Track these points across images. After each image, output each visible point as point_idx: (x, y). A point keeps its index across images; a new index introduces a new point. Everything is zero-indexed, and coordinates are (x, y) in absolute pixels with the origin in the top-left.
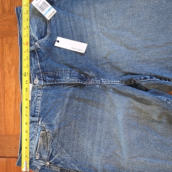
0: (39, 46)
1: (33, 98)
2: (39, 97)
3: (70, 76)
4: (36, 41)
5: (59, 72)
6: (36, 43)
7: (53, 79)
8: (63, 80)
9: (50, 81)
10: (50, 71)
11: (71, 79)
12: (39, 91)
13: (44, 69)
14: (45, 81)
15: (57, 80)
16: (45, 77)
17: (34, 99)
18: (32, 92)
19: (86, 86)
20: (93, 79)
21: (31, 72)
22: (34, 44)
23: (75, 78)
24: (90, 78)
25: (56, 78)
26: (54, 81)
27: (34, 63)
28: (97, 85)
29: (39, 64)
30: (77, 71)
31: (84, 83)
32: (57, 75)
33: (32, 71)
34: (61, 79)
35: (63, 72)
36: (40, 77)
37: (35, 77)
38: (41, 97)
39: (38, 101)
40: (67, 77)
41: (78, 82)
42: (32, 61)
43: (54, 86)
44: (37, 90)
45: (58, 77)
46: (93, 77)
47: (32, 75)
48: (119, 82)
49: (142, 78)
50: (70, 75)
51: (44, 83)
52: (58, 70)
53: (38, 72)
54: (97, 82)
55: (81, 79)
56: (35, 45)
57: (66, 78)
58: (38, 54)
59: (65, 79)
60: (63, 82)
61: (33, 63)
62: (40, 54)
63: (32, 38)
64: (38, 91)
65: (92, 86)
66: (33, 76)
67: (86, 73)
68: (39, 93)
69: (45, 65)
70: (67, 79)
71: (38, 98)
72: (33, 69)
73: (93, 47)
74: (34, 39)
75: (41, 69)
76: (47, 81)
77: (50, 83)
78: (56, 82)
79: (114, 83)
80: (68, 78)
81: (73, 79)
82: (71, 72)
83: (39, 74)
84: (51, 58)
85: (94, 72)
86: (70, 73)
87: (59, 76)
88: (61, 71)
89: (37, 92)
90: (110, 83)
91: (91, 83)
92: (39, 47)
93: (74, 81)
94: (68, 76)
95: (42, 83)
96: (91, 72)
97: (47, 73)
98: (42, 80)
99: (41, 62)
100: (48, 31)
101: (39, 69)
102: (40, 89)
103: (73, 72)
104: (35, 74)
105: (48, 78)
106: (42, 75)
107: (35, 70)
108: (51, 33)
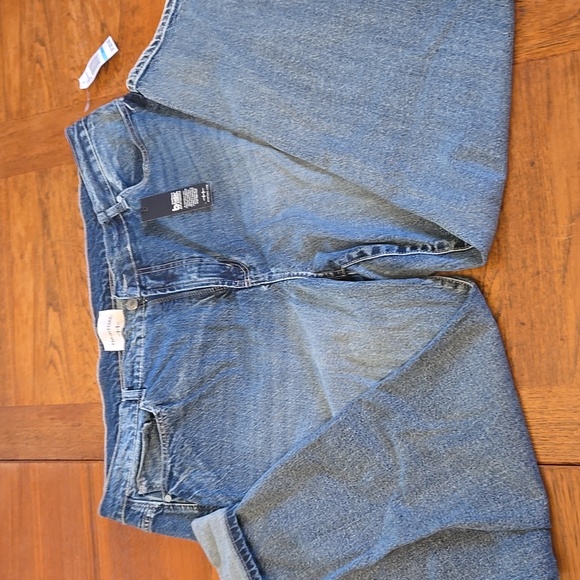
0: (126, 205)
2: (141, 337)
3: (199, 272)
4: (118, 193)
5: (174, 265)
6: (119, 199)
7: (163, 283)
8: (185, 282)
9: (154, 289)
10: (156, 264)
11: (201, 279)
12: (137, 323)
13: (140, 259)
14: (143, 288)
15: (170, 284)
16: (145, 279)
19: (238, 292)
20: (252, 272)
21: (113, 270)
22: (114, 199)
23: (210, 274)
24: (245, 269)
25: (169, 279)
26: (164, 286)
29: (129, 248)
30: (215, 257)
31: (232, 285)
32: (171, 271)
33: (114, 267)
34: (180, 280)
35: (184, 262)
36: (133, 280)
38: (144, 337)
39: (138, 350)
41: (217, 284)
45: (174, 278)
46: (252, 267)
47: (116, 276)
48: (310, 274)
49: (354, 254)
50: (199, 268)
51: (142, 293)
52: (173, 258)
53: (127, 267)
54: (262, 279)
55: (227, 276)
56: (117, 202)
57: (189, 278)
58: (127, 224)
59: (188, 281)
60: (184, 287)
62: (130, 222)
63: (109, 187)
65: (251, 290)
67: (236, 258)
69: (144, 249)
70: (192, 279)
71: (138, 342)
72: (117, 261)
74: (112, 188)
75: (135, 260)
76: (149, 290)
77: (156, 293)
78: (170, 290)
79: (298, 275)
80: (194, 276)
81: (205, 279)
82: (200, 261)
83: (129, 273)
85: (253, 255)
86: (199, 265)
87: (176, 273)
88: (179, 260)
90: (289, 276)
91: (248, 282)
92: (128, 207)
93: (208, 284)
94: (193, 272)
95: (137, 293)
96: (248, 256)
97: (149, 270)
98: (136, 286)
99: (135, 243)
100: (146, 167)
101: (130, 261)
102: (140, 319)
103: (206, 260)
104: (121, 272)
105: (150, 281)
106: (136, 275)
107: (121, 264)
108: (151, 172)
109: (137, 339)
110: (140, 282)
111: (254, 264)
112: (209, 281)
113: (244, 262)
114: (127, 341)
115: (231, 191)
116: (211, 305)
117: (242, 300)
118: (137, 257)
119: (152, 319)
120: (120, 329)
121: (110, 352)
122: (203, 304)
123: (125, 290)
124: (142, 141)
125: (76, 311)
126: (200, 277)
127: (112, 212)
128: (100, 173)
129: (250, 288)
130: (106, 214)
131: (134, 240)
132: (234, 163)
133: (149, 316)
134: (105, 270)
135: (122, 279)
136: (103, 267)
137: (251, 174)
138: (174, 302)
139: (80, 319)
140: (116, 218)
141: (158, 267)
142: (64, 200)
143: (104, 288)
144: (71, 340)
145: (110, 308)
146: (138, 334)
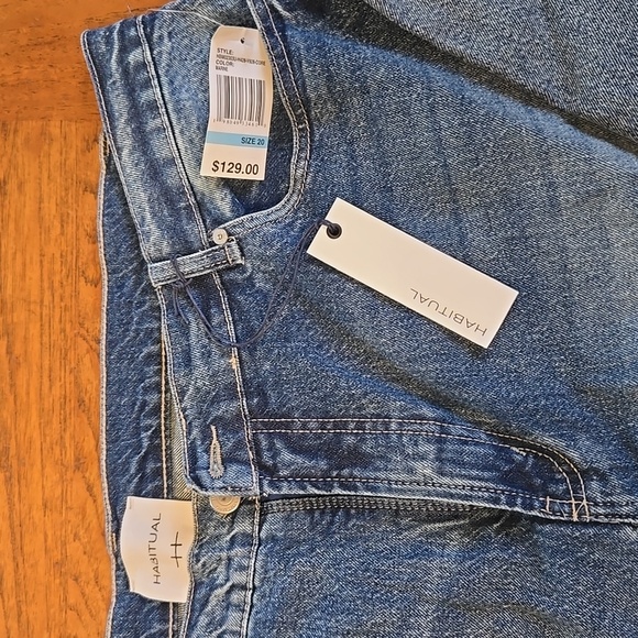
0: (238, 254)
1: (203, 591)
2: (244, 588)
3: (438, 459)
4: (218, 222)
5: (360, 426)
6: (219, 236)
7: (323, 465)
8: (393, 477)
9: (300, 478)
10: (305, 414)
11: (446, 480)
12: (238, 551)
13: (263, 395)
14: (266, 471)
15: (346, 472)
16: (271, 447)
17: (213, 601)
18: (197, 557)
19: (548, 528)
20: (594, 485)
21: (184, 410)
22: (204, 236)
23: (474, 473)
24: (570, 473)
25: (344, 458)
26: (326, 474)
27: (207, 355)
28: (629, 530)
29: (234, 362)
30: (479, 424)
31: (532, 508)
32: (351, 440)
33: (187, 403)
34: (377, 469)
35: (393, 426)
37: (203, 440)
38: (254, 588)
39: (233, 615)
40: (417, 465)
41: (496, 501)
42: (193, 340)
43: (332, 523)
44: (230, 548)
45: (357, 458)
46: (596, 471)
47: (189, 426)
50: (441, 451)
51: (266, 482)
52: (359, 408)
53: (224, 409)
54: (625, 510)
56: (212, 244)
57: (411, 471)
58: (232, 301)
59: (403, 476)
60: (390, 490)
61: (196, 353)
62: (240, 298)
63: (192, 200)
64: (233, 553)
65: (591, 531)
66: (195, 432)
67: (550, 441)
68: (243, 568)
69: (276, 372)
70: (417, 475)
71: (235, 597)
72: (198, 389)
73: (591, 274)
74: (200, 205)
75: (248, 395)
76: (286, 478)
77: (304, 488)
78: (343, 486)
80: (425, 469)
81: (459, 481)
82: (443, 430)
83: (229, 425)
84: (308, 329)
85: (598, 440)
86: (440, 441)
87: (367, 448)
88: (378, 416)
89: (229, 559)
92: (239, 262)
93: (466, 497)
94: (423, 458)
95: (253, 484)
96: (584, 441)
97: (287, 426)
98: (246, 463)
99: (251, 351)
100: (298, 169)
101: (233, 396)
102: (247, 539)
103: (457, 429)
104: (205, 423)
105: (286, 456)
106: (248, 433)
107: (208, 400)
108: (314, 180)
109: (233, 587)
110: (258, 453)
111: (604, 465)
112: (471, 490)
113: (574, 455)
114: (197, 585)
115: (543, 265)
116: (455, 542)
117: (555, 552)
118: (254, 388)
119: (281, 549)
120: (184, 552)
121: (143, 600)
122: (431, 535)
123: (217, 469)
125: (56, 477)
126: (443, 474)
127: (192, 265)
129: (585, 525)
130: (176, 266)
131: (248, 341)
133: (273, 539)
134: (152, 398)
135: (206, 436)
136: (146, 390)
137: (614, 233)
138: (348, 516)
139: (63, 499)
140: (200, 282)
141: (313, 424)
142: (50, 208)
143: (146, 443)
144: (34, 544)
145: (157, 494)
146: (237, 578)
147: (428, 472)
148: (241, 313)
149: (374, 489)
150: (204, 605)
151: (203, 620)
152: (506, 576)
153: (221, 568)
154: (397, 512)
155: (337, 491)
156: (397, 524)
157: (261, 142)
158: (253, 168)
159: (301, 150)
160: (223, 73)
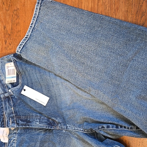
0: (12, 93)
1: (10, 140)
2: (15, 140)
3: (40, 122)
4: (10, 89)
5: (30, 117)
6: (10, 91)
7: (25, 123)
8: (34, 124)
9: (22, 125)
10: (23, 116)
11: (40, 125)
12: (14, 135)
14: (18, 124)
15: (28, 124)
16: (18, 121)
17: (11, 142)
18: (9, 136)
19: (54, 130)
20: (60, 124)
21: (6, 116)
23: (44, 123)
24: (57, 123)
25: (28, 122)
26: (26, 124)
27: (9, 108)
28: (64, 130)
29: (13, 109)
30: (45, 116)
31: (52, 128)
32: (29, 119)
33: (7, 115)
34: (32, 123)
35: (34, 117)
36: (14, 121)
37: (9, 120)
38: (16, 140)
39: (14, 144)
40: (37, 123)
41: (47, 127)
42: (7, 106)
43: (27, 131)
44: (13, 134)
46: (60, 123)
47: (7, 118)
48: (82, 129)
49: (100, 127)
50: (40, 120)
51: (17, 126)
52: (30, 115)
53: (11, 115)
54: (63, 128)
55: (50, 124)
56: (9, 92)
57: (36, 123)
58: (12, 100)
60: (34, 126)
61: (7, 107)
62: (13, 99)
63: (6, 86)
64: (13, 135)
65: (59, 131)
66: (8, 119)
67: (54, 119)
68: (15, 137)
69: (18, 110)
71: (14, 141)
72: (8, 113)
73: (59, 95)
74: (7, 86)
75: (15, 113)
76: (20, 125)
77: (23, 126)
78: (28, 126)
79: (77, 130)
80: (38, 123)
81: (42, 125)
82: (40, 118)
83: (13, 118)
84: (23, 104)
85: (60, 118)
86: (40, 119)
87: (31, 120)
88: (32, 116)
89: (13, 136)
90: (74, 129)
91: (58, 128)
92: (13, 94)
95: (16, 126)
96: (58, 118)
97: (20, 117)
98: (15, 123)
99: (15, 107)
100: (20, 81)
101: (13, 114)
102: (15, 133)
103: (42, 117)
104: (9, 117)
105: (20, 122)
106: (15, 119)
107: (9, 114)
108: (22, 83)
109: (14, 140)
110: (16, 121)
111: (61, 122)
112: (44, 126)
113: (57, 120)
114: (9, 140)
115: (53, 94)
116: (43, 133)
117: (55, 134)
118: (16, 112)
119: (20, 134)
120: (7, 135)
121: (2, 142)
122: (40, 132)
123: (11, 124)
124: (20, 72)
126: (40, 124)
127: (6, 95)
128: (3, 80)
129: (59, 130)
130: (4, 95)
131: (14, 106)
132: (55, 85)
133: (19, 133)
134: (2, 113)
135: (9, 119)
136: (2, 112)
137: (61, 90)
138: (29, 130)
140: (8, 97)
141: (24, 117)
143: (2, 120)
145: (4, 127)
146: (14, 139)
147: (38, 124)
148: (14, 101)
149: (32, 126)
150: (10, 142)
151: (10, 145)
152: (49, 137)
153: (12, 137)
154: (35, 129)
155: (27, 126)
156: (35, 131)
157: (15, 77)
158: (14, 81)
159: (21, 78)
160: (8, 69)
